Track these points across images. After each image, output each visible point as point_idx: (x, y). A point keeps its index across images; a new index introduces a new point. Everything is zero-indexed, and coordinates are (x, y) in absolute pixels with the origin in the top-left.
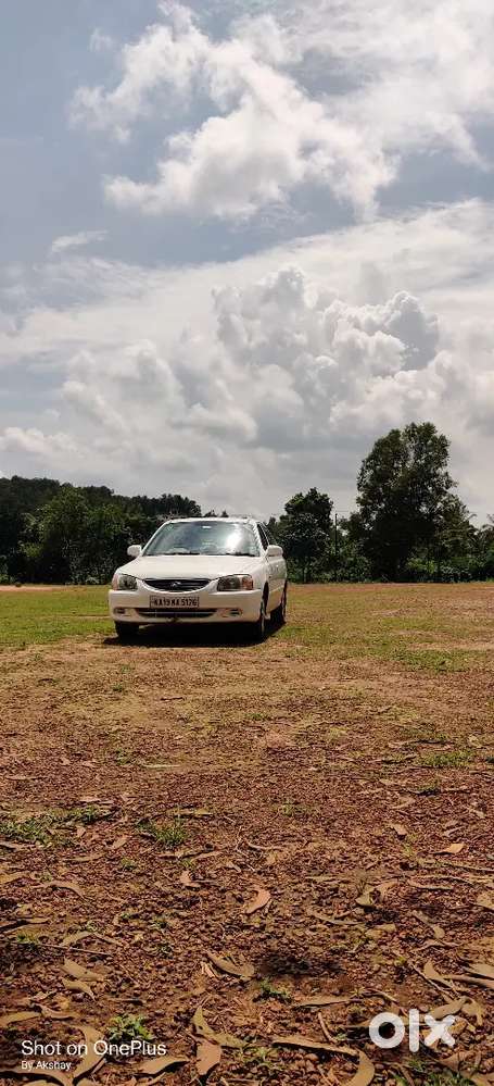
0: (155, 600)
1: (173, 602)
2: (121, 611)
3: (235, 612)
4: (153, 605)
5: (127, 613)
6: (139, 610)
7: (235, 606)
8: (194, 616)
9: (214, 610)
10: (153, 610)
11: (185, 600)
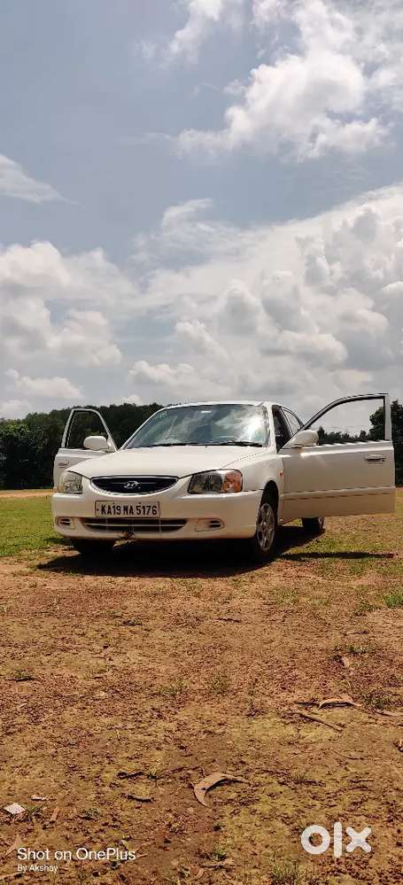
0: (103, 506)
1: (126, 509)
2: (65, 521)
3: (215, 524)
4: (99, 514)
5: (72, 526)
6: (85, 520)
7: (214, 516)
8: (156, 530)
9: (183, 521)
10: (102, 521)
11: (141, 507)
